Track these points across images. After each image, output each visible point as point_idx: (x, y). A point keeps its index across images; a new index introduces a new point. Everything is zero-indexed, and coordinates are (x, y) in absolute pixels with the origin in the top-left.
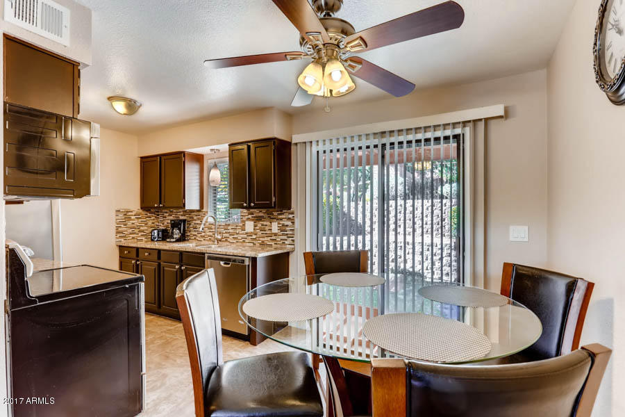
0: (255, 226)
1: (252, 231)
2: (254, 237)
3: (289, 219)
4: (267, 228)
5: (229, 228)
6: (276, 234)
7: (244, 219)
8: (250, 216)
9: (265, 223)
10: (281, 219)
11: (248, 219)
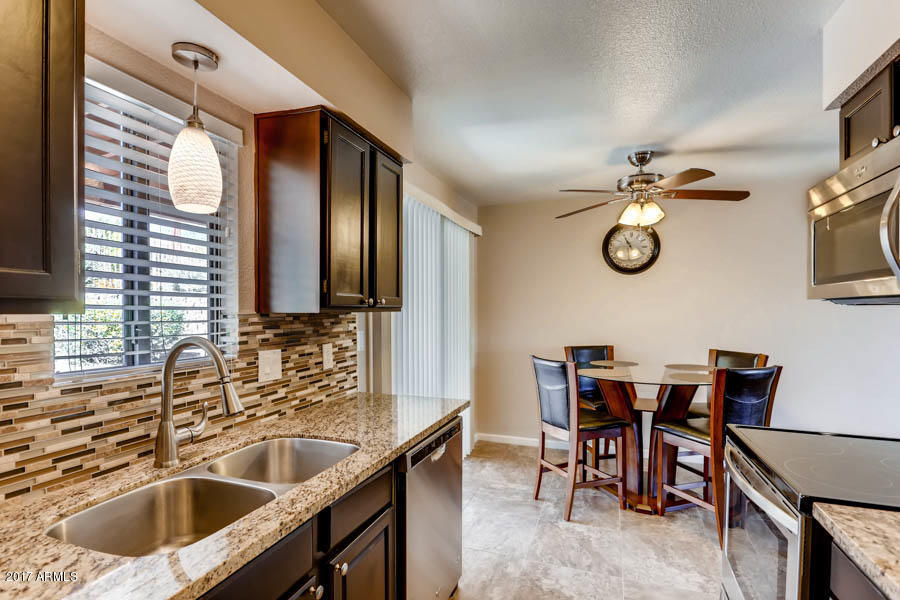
0: (285, 361)
1: (279, 376)
2: (282, 393)
3: (349, 333)
4: (312, 361)
5: (195, 384)
6: (329, 373)
7: (254, 342)
8: (269, 334)
9: (307, 349)
10: (337, 335)
11: (265, 343)
